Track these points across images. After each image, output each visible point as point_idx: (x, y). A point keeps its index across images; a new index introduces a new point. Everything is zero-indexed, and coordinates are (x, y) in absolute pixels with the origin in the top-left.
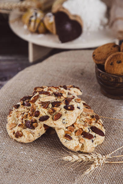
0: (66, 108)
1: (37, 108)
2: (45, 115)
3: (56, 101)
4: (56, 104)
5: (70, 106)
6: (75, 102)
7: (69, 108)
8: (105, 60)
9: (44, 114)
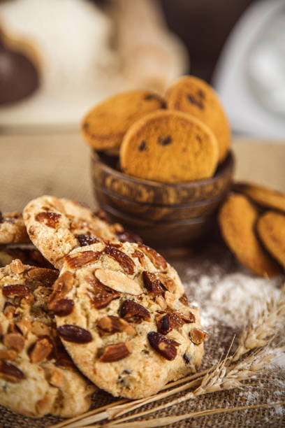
0: (153, 340)
1: (73, 291)
2: (85, 327)
3: (137, 301)
4: (132, 312)
5: (166, 341)
6: (186, 336)
7: (162, 346)
8: (122, 135)
9: (82, 323)
